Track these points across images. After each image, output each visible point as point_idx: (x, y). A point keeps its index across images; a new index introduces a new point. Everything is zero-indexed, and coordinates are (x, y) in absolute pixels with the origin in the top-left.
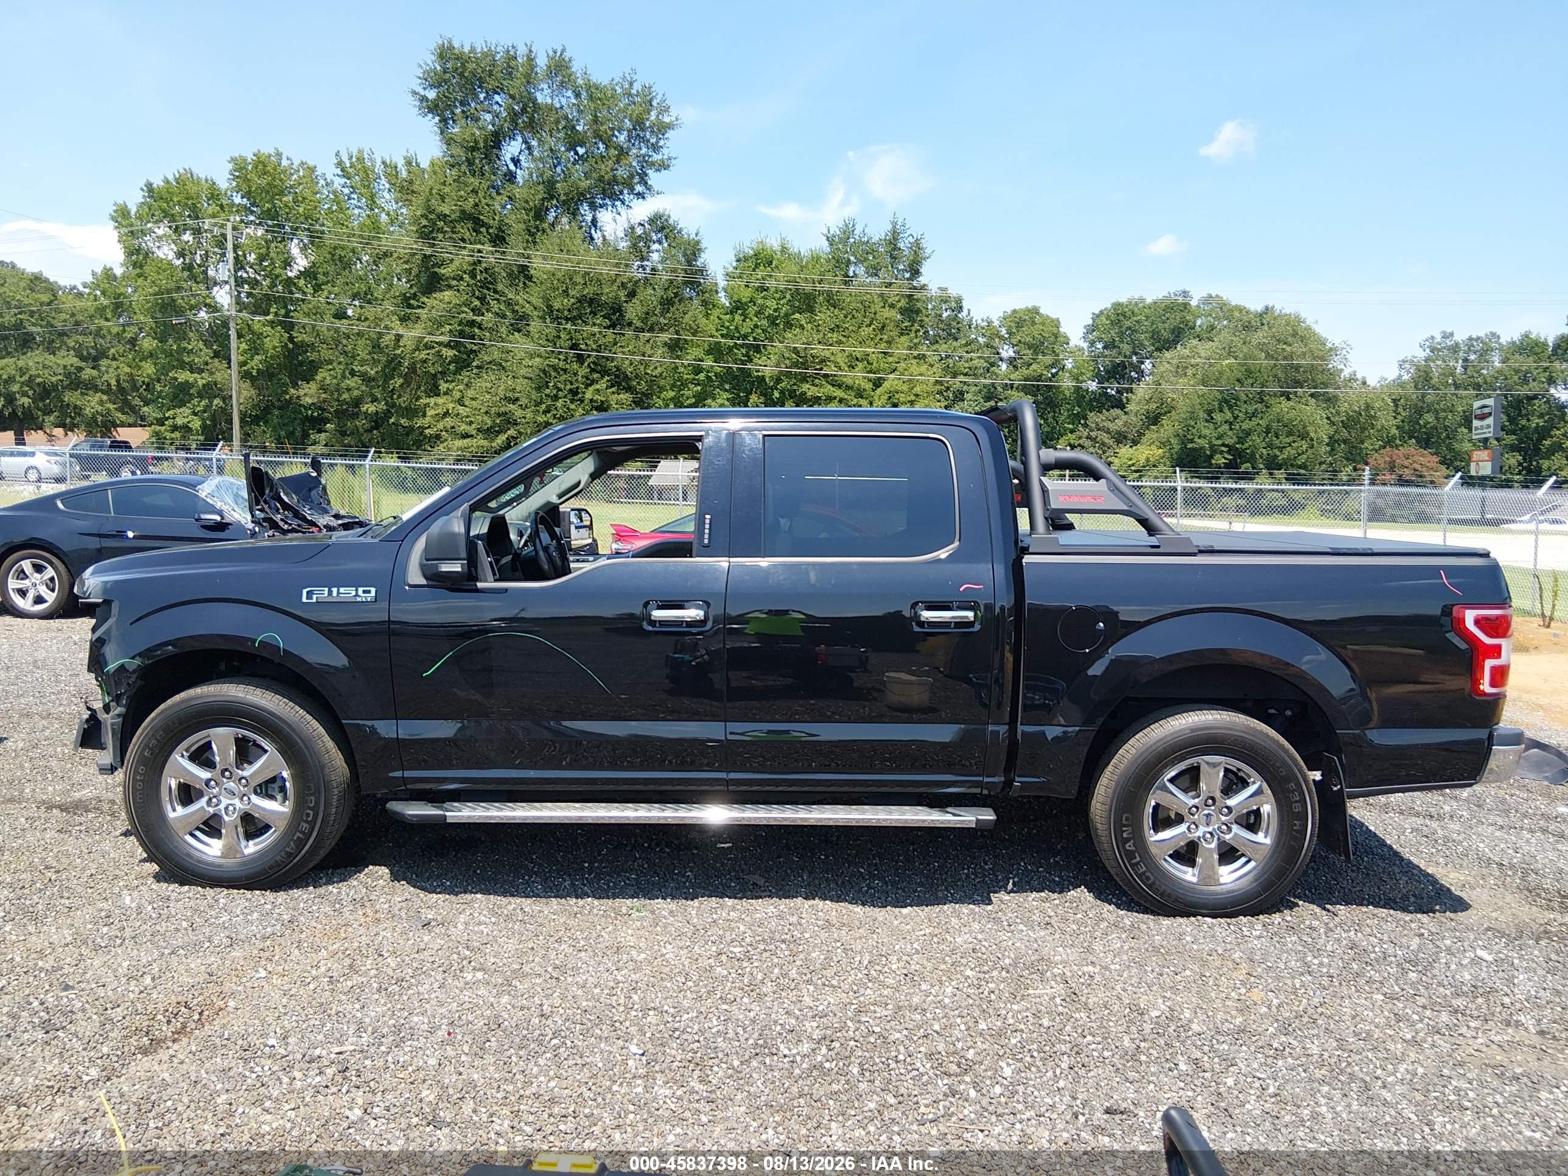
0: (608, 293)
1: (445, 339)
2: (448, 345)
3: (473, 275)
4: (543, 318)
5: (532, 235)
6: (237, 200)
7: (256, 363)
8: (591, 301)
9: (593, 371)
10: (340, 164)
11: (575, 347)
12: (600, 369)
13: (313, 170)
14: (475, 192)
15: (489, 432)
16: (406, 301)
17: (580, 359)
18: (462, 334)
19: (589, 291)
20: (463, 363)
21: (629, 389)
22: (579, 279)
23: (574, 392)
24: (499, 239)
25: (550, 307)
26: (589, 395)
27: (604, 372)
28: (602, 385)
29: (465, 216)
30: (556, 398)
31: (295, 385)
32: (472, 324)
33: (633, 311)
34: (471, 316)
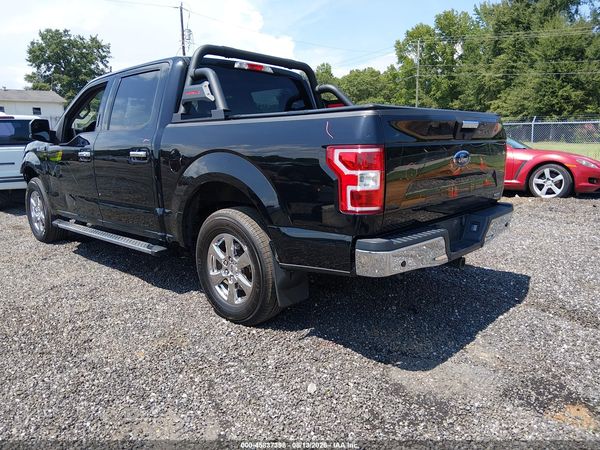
0: (575, 45)
1: (501, 75)
2: (502, 78)
3: (514, 46)
4: (541, 60)
5: (542, 23)
6: (437, 31)
7: (439, 94)
8: (568, 49)
9: (563, 82)
10: (476, 10)
11: (556, 71)
12: (567, 80)
13: (466, 14)
14: (518, 9)
15: (515, 114)
16: (488, 61)
17: (558, 77)
18: (508, 72)
19: (566, 45)
20: (508, 85)
21: (583, 89)
22: (560, 40)
23: (553, 93)
24: (528, 28)
25: (545, 55)
26: (560, 93)
27: (571, 81)
28: (568, 87)
29: (513, 20)
30: (545, 96)
31: (452, 101)
32: (513, 67)
33: (589, 52)
34: (512, 64)
